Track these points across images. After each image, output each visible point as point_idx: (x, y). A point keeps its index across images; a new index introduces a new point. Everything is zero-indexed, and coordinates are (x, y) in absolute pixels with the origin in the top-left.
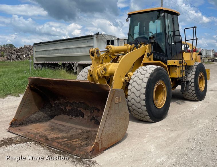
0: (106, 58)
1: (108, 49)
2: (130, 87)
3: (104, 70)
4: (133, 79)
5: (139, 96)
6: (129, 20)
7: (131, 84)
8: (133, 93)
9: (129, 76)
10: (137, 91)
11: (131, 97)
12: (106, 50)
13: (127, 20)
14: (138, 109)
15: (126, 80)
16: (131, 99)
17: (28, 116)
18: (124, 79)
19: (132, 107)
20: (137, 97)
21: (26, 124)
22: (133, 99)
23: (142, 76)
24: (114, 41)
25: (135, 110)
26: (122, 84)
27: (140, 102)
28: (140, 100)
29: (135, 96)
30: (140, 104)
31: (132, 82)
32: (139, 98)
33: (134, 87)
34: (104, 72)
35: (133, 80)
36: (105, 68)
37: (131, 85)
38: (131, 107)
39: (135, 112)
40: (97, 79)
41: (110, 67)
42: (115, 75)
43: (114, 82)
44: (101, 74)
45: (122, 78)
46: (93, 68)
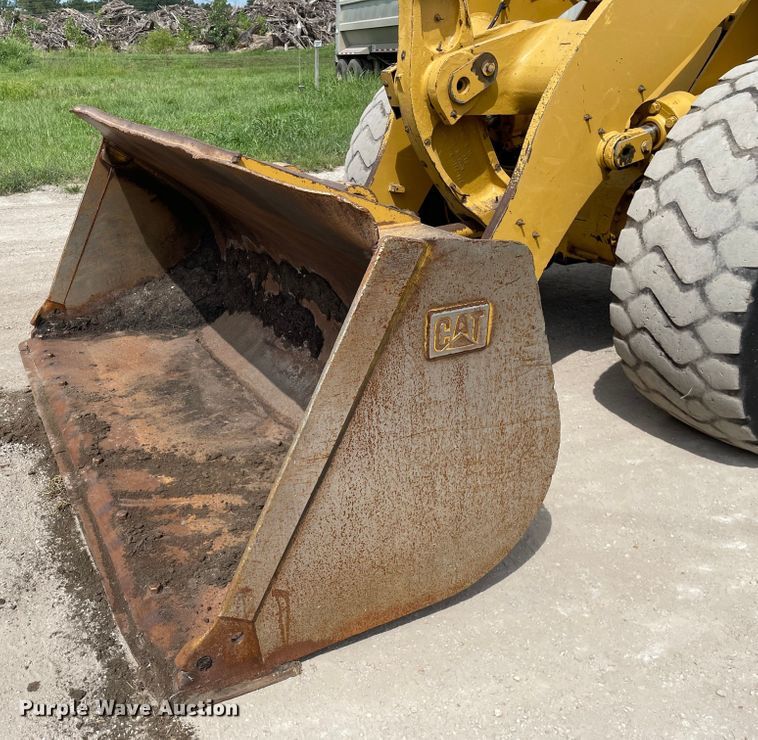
2: (641, 202)
3: (479, 72)
4: (678, 144)
5: (700, 285)
7: (656, 184)
8: (658, 249)
9: (660, 119)
10: (688, 243)
11: (633, 279)
14: (676, 365)
15: (628, 150)
16: (631, 288)
17: (116, 294)
18: (613, 142)
19: (632, 340)
20: (685, 286)
21: (103, 328)
22: (647, 290)
25: (648, 364)
26: (596, 178)
27: (700, 329)
28: (703, 311)
29: (667, 275)
30: (697, 336)
31: (670, 167)
32: (694, 293)
33: (674, 206)
34: (476, 86)
35: (679, 155)
36: (487, 57)
37: (651, 190)
38: (626, 338)
39: (648, 375)
40: (426, 131)
41: (529, 53)
42: (540, 109)
43: (525, 158)
44: (454, 102)
45: (601, 133)
46: (403, 58)
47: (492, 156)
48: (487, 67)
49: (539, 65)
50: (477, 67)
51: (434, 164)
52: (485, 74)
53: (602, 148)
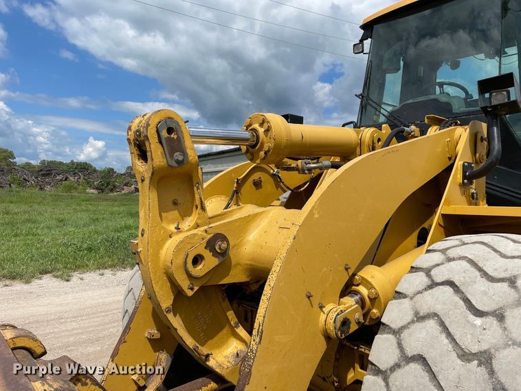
0: (257, 184)
1: (254, 130)
3: (212, 250)
6: (367, 49)
9: (363, 290)
12: (247, 135)
13: (358, 48)
15: (345, 323)
18: (333, 315)
23: (478, 321)
24: (302, 118)
26: (322, 346)
34: (210, 262)
35: (400, 346)
36: (220, 237)
40: (166, 301)
41: (255, 233)
42: (267, 290)
43: (257, 340)
44: (190, 276)
45: (321, 307)
46: (142, 235)
47: (231, 315)
48: (220, 246)
49: (264, 244)
50: (210, 245)
51: (176, 330)
52: (219, 251)
53: (324, 320)
